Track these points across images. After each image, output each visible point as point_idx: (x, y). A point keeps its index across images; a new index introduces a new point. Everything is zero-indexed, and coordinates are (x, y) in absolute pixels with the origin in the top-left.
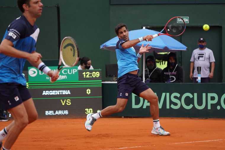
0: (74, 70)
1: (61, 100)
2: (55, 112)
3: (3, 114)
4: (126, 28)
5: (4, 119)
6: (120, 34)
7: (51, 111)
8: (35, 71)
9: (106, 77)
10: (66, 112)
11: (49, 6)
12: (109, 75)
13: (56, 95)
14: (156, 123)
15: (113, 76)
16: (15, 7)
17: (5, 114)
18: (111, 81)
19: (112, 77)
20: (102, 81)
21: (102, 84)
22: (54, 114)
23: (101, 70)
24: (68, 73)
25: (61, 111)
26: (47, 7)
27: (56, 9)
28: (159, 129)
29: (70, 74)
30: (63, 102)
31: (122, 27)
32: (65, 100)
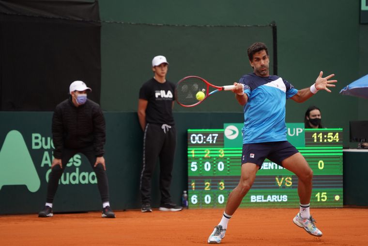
0: (297, 129)
1: (277, 179)
2: (265, 198)
3: (183, 199)
4: (267, 52)
5: (174, 207)
6: (256, 61)
7: (261, 196)
8: (234, 130)
9: (350, 141)
10: (285, 198)
11: (259, 25)
12: (355, 138)
13: (268, 169)
14: (304, 209)
15: (362, 140)
16: (205, 26)
17: (185, 199)
18: (358, 149)
19: (360, 141)
20: (344, 148)
21: (344, 153)
22: (265, 201)
23: (342, 129)
24: (288, 135)
25: (275, 196)
26: (257, 26)
27: (271, 30)
28: (307, 221)
29: (291, 137)
30: (280, 182)
31: (260, 49)
32: (283, 179)
